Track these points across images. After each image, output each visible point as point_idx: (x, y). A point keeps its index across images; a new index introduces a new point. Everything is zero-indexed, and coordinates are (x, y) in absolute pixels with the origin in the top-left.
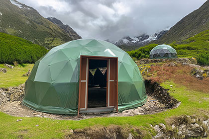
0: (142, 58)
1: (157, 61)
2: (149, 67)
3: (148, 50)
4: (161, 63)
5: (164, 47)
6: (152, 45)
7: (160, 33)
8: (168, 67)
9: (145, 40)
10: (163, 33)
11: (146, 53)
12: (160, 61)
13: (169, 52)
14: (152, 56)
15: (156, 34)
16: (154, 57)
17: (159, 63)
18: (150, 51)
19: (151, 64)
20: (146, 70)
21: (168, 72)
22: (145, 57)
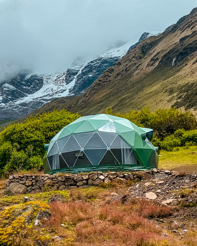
0: (13, 169)
1: (75, 183)
2: (44, 205)
3: (37, 136)
4: (91, 190)
5: (103, 123)
6: (56, 115)
7: (89, 68)
8: (120, 208)
9: (28, 98)
10: (99, 69)
11: (30, 148)
12: (87, 183)
13: (123, 146)
14: (56, 164)
15: (70, 74)
16: (63, 166)
17: (84, 191)
18: (49, 139)
19: (53, 192)
20: (31, 219)
21: (118, 227)
22: (26, 165)
